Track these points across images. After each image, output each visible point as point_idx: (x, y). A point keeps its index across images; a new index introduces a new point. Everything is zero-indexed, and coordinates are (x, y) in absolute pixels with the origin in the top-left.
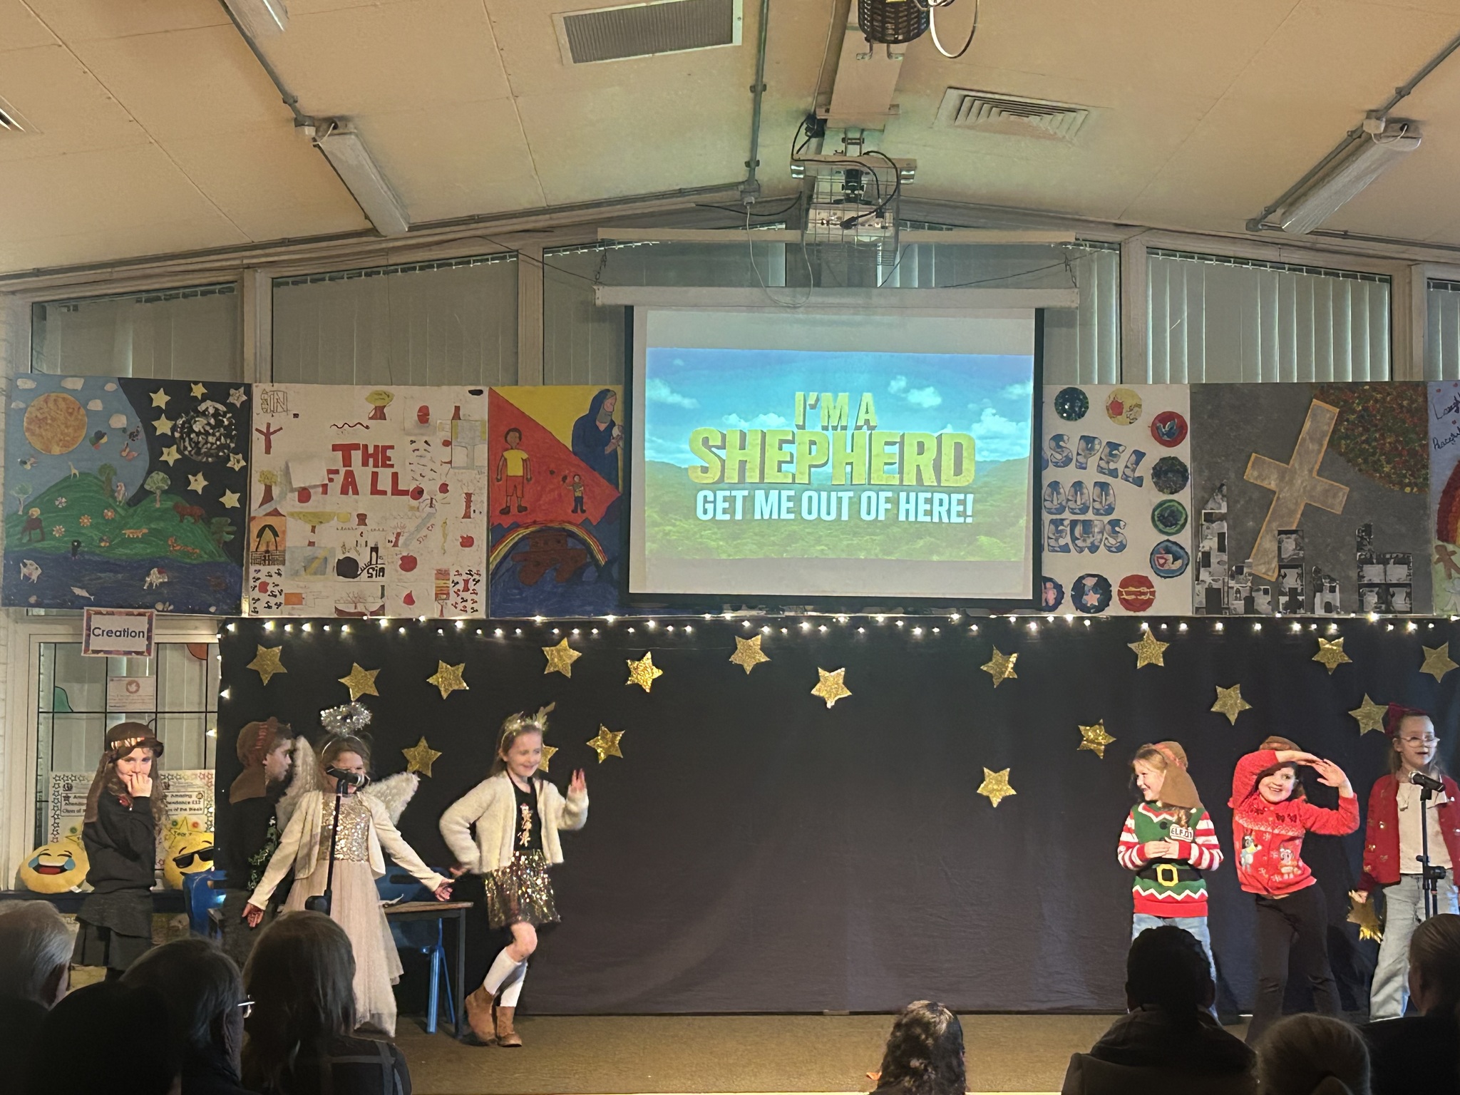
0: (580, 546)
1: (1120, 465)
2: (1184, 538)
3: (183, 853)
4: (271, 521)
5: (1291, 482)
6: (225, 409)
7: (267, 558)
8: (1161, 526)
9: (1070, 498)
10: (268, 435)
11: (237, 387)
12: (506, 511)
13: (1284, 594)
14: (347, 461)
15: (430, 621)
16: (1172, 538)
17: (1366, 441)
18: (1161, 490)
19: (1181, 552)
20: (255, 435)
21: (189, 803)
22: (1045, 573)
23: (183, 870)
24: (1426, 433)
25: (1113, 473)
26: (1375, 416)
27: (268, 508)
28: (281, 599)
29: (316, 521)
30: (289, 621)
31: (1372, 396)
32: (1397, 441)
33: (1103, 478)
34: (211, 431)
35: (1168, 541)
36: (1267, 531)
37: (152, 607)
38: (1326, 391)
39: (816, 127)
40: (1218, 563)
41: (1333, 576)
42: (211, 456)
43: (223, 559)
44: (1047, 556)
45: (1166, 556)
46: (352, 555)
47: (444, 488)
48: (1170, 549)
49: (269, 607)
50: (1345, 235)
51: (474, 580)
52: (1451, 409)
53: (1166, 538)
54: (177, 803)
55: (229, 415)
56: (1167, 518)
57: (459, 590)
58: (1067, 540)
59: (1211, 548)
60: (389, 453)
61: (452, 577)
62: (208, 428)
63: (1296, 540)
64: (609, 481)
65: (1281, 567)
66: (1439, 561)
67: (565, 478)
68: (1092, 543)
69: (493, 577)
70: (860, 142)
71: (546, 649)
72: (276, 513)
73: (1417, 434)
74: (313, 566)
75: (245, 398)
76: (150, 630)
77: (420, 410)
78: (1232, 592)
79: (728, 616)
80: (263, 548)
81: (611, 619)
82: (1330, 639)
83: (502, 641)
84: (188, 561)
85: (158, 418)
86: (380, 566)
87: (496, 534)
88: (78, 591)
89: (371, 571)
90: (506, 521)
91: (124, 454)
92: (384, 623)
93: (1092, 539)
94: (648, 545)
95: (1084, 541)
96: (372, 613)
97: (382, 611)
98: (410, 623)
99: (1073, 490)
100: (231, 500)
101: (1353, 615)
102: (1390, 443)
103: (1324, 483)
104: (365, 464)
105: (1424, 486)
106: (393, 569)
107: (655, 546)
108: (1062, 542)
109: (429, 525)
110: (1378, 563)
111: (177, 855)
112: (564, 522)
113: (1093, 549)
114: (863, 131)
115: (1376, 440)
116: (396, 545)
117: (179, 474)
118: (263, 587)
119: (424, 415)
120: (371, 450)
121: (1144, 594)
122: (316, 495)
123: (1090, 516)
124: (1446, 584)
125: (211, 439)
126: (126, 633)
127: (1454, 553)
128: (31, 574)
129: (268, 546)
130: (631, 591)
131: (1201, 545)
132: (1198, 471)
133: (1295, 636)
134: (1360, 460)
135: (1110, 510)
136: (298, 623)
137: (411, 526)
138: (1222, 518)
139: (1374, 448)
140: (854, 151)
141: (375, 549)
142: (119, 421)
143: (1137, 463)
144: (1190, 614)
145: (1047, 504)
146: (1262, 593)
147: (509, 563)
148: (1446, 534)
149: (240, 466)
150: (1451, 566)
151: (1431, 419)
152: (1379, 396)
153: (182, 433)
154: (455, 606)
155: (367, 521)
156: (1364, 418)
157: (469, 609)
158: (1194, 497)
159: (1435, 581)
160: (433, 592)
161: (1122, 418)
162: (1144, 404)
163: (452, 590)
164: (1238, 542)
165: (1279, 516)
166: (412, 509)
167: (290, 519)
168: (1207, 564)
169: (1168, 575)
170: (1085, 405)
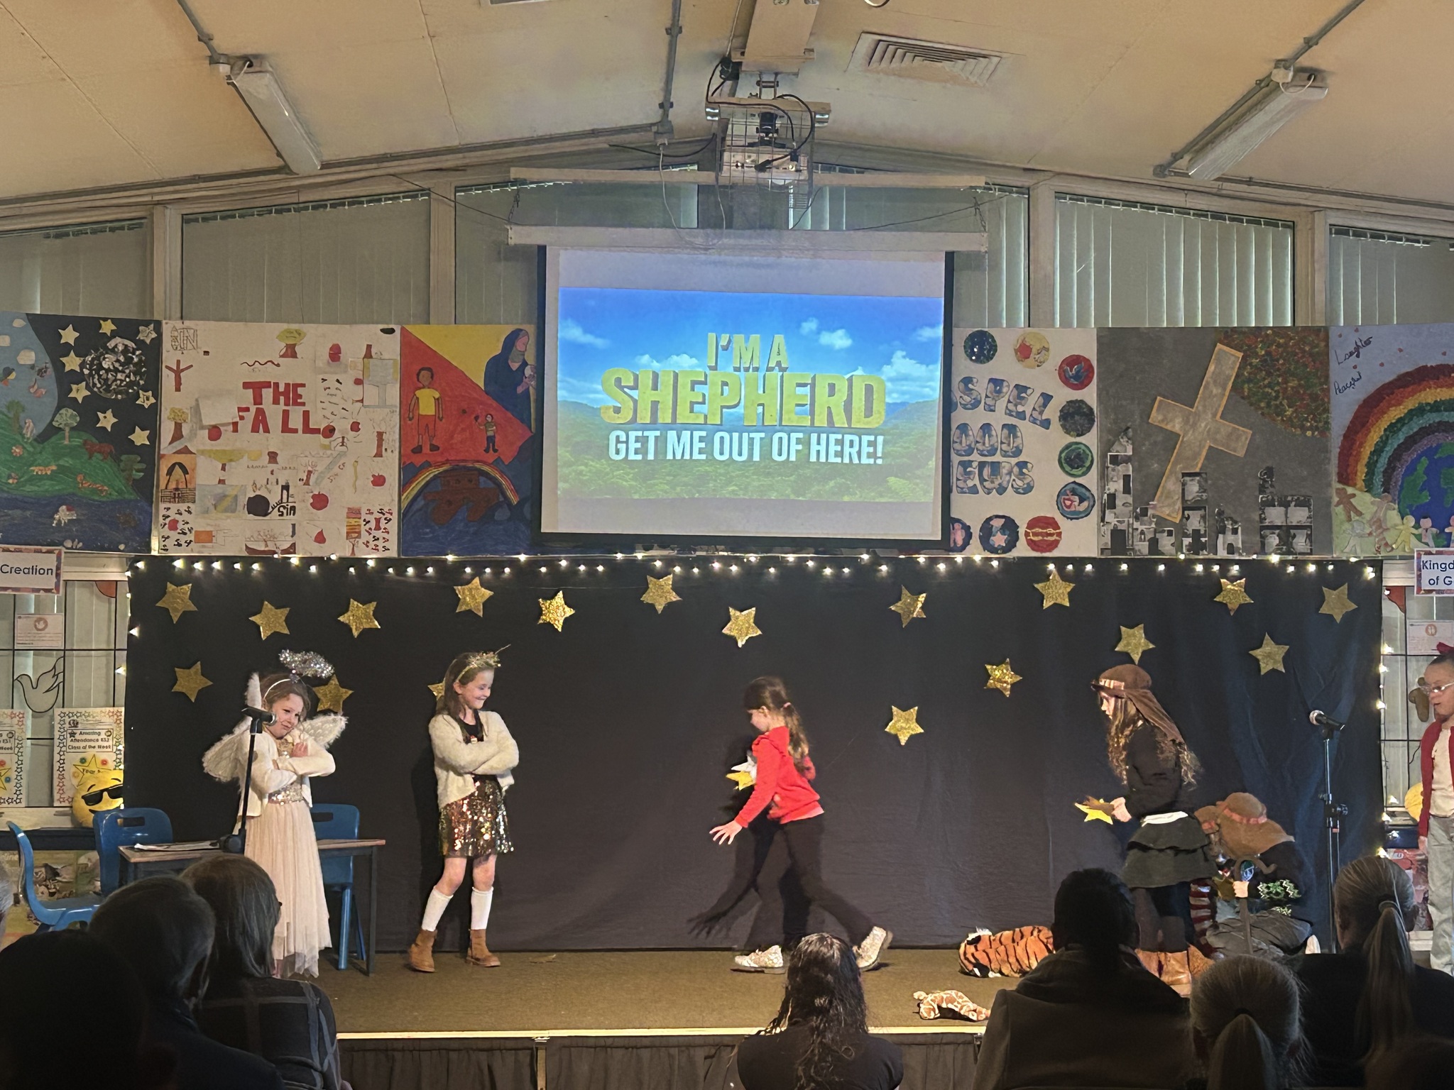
0: (492, 485)
1: (1027, 408)
2: (1090, 480)
3: (91, 791)
4: (181, 458)
5: (1194, 426)
6: (135, 347)
7: (178, 496)
8: (1068, 468)
9: (978, 440)
10: (178, 372)
11: (146, 323)
12: (418, 450)
13: (1187, 536)
14: (258, 400)
15: (341, 559)
16: (1078, 480)
17: (1269, 385)
18: (1068, 432)
19: (1087, 494)
20: (165, 372)
21: (97, 740)
22: (954, 514)
23: (92, 808)
24: (1327, 377)
25: (1021, 416)
26: (1278, 360)
27: (178, 445)
28: (191, 537)
29: (226, 459)
30: (197, 559)
31: (1275, 341)
32: (1301, 386)
33: (1013, 421)
34: (120, 368)
35: (1074, 482)
36: (1171, 473)
37: (61, 544)
38: (1229, 336)
39: (731, 69)
40: (1123, 505)
41: (1235, 518)
42: (120, 392)
43: (132, 497)
44: (955, 496)
45: (1072, 498)
46: (263, 493)
47: (355, 427)
48: (1078, 491)
49: (179, 545)
50: (1250, 182)
51: (385, 519)
52: (1351, 354)
53: (1072, 479)
54: (86, 740)
55: (138, 353)
56: (1073, 460)
57: (370, 529)
58: (975, 481)
59: (1116, 490)
60: (300, 390)
61: (364, 516)
62: (117, 365)
63: (1199, 482)
64: (522, 421)
65: (1184, 509)
66: (1339, 503)
67: (476, 418)
68: (1000, 484)
69: (404, 516)
70: (775, 85)
71: (458, 589)
72: (186, 451)
73: (1319, 378)
74: (223, 503)
75: (154, 335)
76: (58, 568)
77: (331, 349)
78: (1136, 533)
79: (640, 556)
80: (172, 486)
81: (523, 557)
82: (1233, 579)
83: (413, 580)
84: (96, 498)
85: (67, 355)
86: (290, 505)
87: (408, 473)
89: (282, 509)
90: (418, 460)
91: (32, 391)
92: (295, 561)
93: (1000, 481)
94: (561, 485)
95: (992, 482)
96: (285, 551)
97: (292, 549)
98: (319, 561)
99: (981, 433)
100: (140, 437)
101: (1255, 557)
102: (1292, 388)
103: (1227, 427)
104: (276, 402)
105: (1325, 429)
106: (304, 507)
107: (566, 486)
108: (970, 483)
109: (341, 463)
110: (1280, 505)
111: (85, 793)
112: (478, 461)
113: (1001, 490)
114: (776, 74)
115: (1278, 384)
116: (307, 483)
117: (88, 411)
118: (173, 525)
119: (335, 354)
120: (282, 389)
121: (1051, 535)
122: (227, 432)
123: (997, 458)
124: (1347, 526)
125: (119, 376)
126: (33, 570)
127: (1354, 496)
129: (177, 484)
130: (543, 530)
131: (1107, 487)
132: (1105, 414)
133: (1198, 577)
134: (1263, 405)
135: (1018, 452)
136: (209, 560)
137: (322, 464)
138: (1127, 460)
139: (1277, 392)
140: (768, 95)
141: (286, 487)
142: (28, 358)
143: (1045, 405)
144: (1094, 553)
145: (957, 446)
146: (1166, 534)
147: (421, 502)
148: (1346, 477)
149: (149, 403)
150: (1351, 509)
151: (1333, 365)
152: (1281, 341)
153: (90, 369)
154: (367, 544)
155: (279, 459)
156: (1268, 364)
157: (380, 548)
158: (1100, 439)
159: (1335, 522)
160: (344, 530)
161: (1030, 361)
162: (1051, 348)
163: (363, 529)
164: (1143, 484)
165: (1183, 459)
166: (324, 447)
167: (200, 457)
168: (1113, 506)
169: (1074, 516)
170: (994, 348)
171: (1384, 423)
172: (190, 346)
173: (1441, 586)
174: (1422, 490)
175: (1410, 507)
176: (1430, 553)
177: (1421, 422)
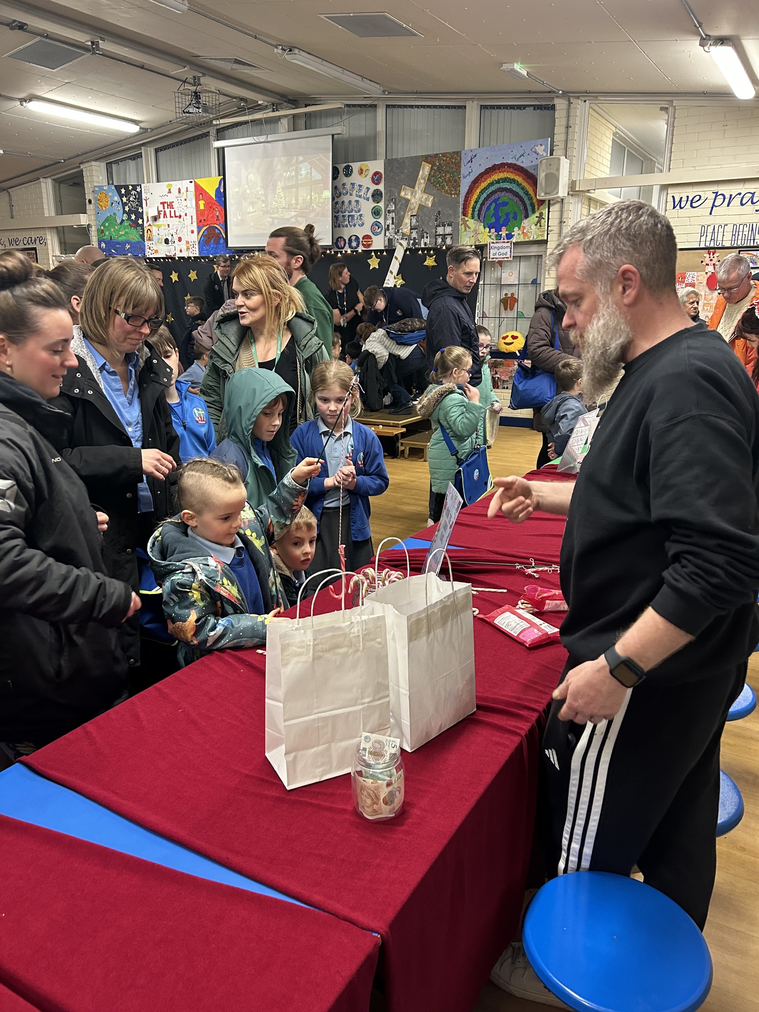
0: (220, 232)
1: (362, 193)
2: (381, 220)
4: (149, 227)
5: (415, 197)
6: (136, 193)
7: (150, 239)
8: (374, 216)
9: (348, 207)
10: (146, 200)
11: (139, 185)
12: (201, 221)
13: (411, 240)
14: (164, 208)
15: (187, 257)
16: (378, 220)
17: (440, 178)
20: (143, 200)
24: (460, 172)
25: (360, 196)
26: (443, 167)
27: (148, 223)
28: (153, 252)
29: (159, 227)
31: (442, 159)
32: (450, 176)
33: (358, 199)
36: (407, 216)
38: (426, 158)
40: (392, 229)
41: (427, 232)
42: (135, 208)
43: (140, 240)
45: (375, 227)
46: (167, 237)
47: (186, 215)
48: (377, 224)
49: (152, 254)
51: (195, 243)
52: (469, 161)
53: (376, 220)
55: (137, 195)
56: (376, 212)
57: (192, 247)
58: (347, 223)
59: (389, 223)
60: (173, 204)
61: (190, 243)
62: (133, 199)
63: (416, 218)
65: (411, 229)
66: (462, 224)
67: (214, 209)
69: (199, 242)
72: (149, 225)
73: (457, 173)
74: (159, 241)
75: (140, 189)
77: (179, 189)
78: (396, 240)
80: (148, 236)
82: (432, 256)
83: (203, 263)
84: (133, 241)
85: (123, 197)
86: (174, 241)
87: (199, 228)
88: (113, 251)
89: (172, 242)
90: (201, 224)
91: (118, 209)
92: (177, 258)
93: (354, 222)
95: (352, 222)
96: (174, 255)
99: (348, 204)
100: (140, 222)
102: (448, 178)
103: (425, 196)
104: (168, 208)
105: (458, 195)
106: (177, 241)
107: (230, 231)
108: (346, 223)
109: (183, 227)
110: (442, 226)
112: (215, 224)
113: (355, 225)
115: (443, 176)
116: (177, 233)
117: (129, 214)
118: (150, 248)
119: (179, 191)
120: (169, 203)
122: (157, 219)
123: (353, 213)
124: (465, 233)
125: (134, 203)
127: (468, 220)
128: (103, 246)
130: (230, 246)
131: (386, 222)
132: (386, 194)
133: (420, 255)
134: (437, 185)
135: (359, 211)
136: (160, 258)
137: (179, 227)
138: (393, 211)
139: (443, 180)
141: (172, 235)
142: (116, 199)
143: (367, 192)
144: (383, 248)
145: (342, 210)
146: (405, 239)
147: (202, 239)
148: (465, 214)
149: (141, 211)
150: (467, 226)
151: (463, 167)
152: (445, 158)
153: (128, 201)
154: (191, 252)
155: (170, 226)
156: (440, 168)
157: (195, 254)
158: (384, 204)
159: (461, 232)
160: (186, 248)
161: (363, 175)
162: (370, 169)
163: (190, 247)
164: (398, 220)
165: (411, 209)
166: (180, 222)
167: (153, 227)
168: (388, 230)
169: (376, 234)
170: (352, 171)
171: (478, 191)
172: (148, 192)
173: (497, 256)
174: (492, 217)
175: (487, 224)
176: (493, 243)
177: (492, 188)
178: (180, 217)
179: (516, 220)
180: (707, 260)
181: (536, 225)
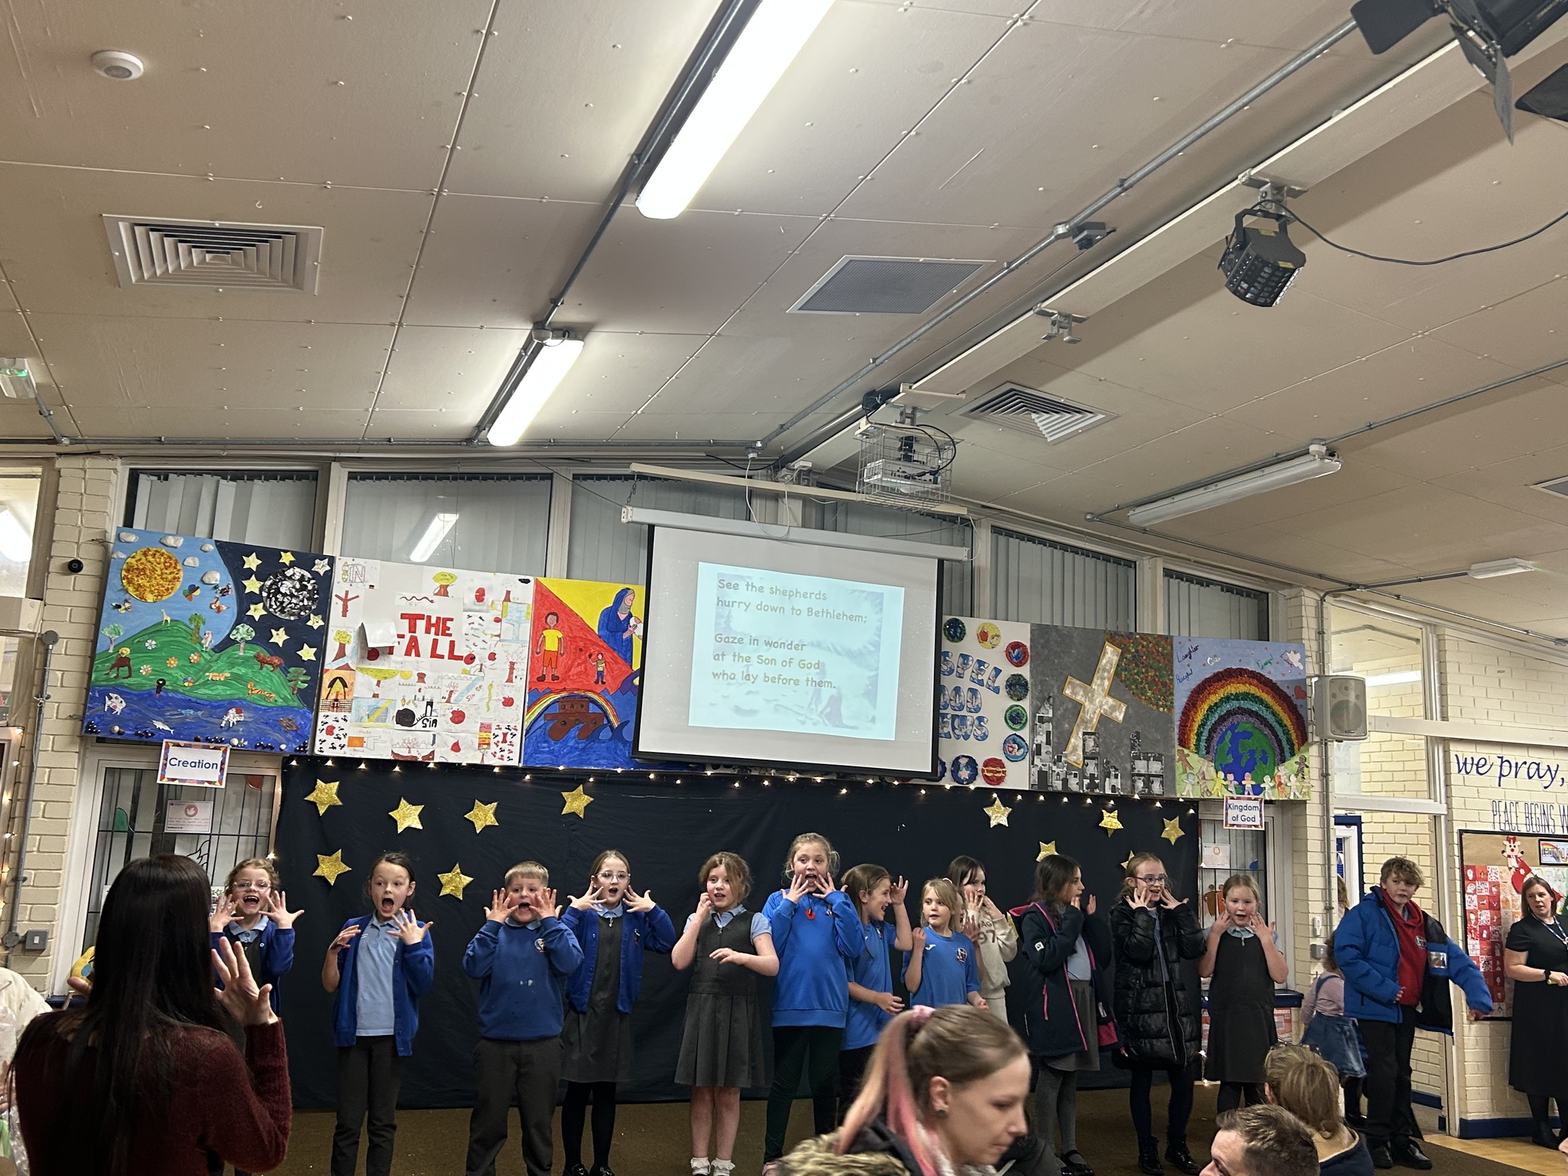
0: (599, 711)
2: (1025, 733)
4: (344, 675)
5: (1091, 701)
6: (310, 576)
7: (336, 705)
8: (1011, 724)
9: (952, 699)
10: (345, 601)
11: (323, 558)
12: (542, 679)
13: (1086, 777)
14: (412, 629)
15: (471, 765)
16: (1017, 733)
17: (1137, 674)
18: (1011, 697)
20: (334, 600)
22: (939, 754)
24: (1172, 671)
25: (981, 683)
26: (1142, 657)
27: (341, 662)
28: (344, 741)
29: (381, 677)
32: (1156, 675)
33: (976, 687)
34: (296, 594)
36: (1077, 732)
37: (228, 741)
38: (1112, 637)
40: (1046, 753)
42: (293, 614)
43: (296, 704)
44: (943, 741)
45: (1014, 745)
46: (411, 707)
47: (492, 657)
48: (1015, 740)
49: (334, 747)
51: (511, 734)
52: (1186, 656)
55: (312, 581)
56: (1014, 718)
57: (498, 742)
58: (949, 730)
59: (1041, 742)
60: (449, 624)
61: (493, 731)
62: (293, 590)
63: (1094, 739)
65: (1085, 758)
66: (1180, 760)
68: (965, 733)
69: (527, 732)
71: (565, 793)
72: (347, 668)
73: (1167, 671)
74: (375, 714)
75: (328, 568)
76: (222, 763)
77: (477, 592)
78: (1054, 774)
79: (709, 772)
80: (333, 697)
82: (1110, 811)
83: (529, 786)
84: (264, 704)
85: (249, 578)
86: (433, 718)
87: (534, 696)
89: (425, 721)
91: (214, 607)
92: (432, 765)
93: (966, 730)
95: (960, 731)
96: (423, 757)
97: (431, 755)
99: (954, 693)
100: (307, 653)
102: (1151, 676)
103: (1111, 701)
104: (428, 631)
105: (1170, 708)
106: (444, 722)
108: (945, 730)
109: (477, 686)
110: (1144, 759)
113: (966, 737)
114: (914, 409)
115: (1143, 673)
116: (448, 701)
117: (263, 628)
118: (330, 731)
119: (480, 596)
120: (433, 621)
121: (999, 772)
122: (385, 654)
123: (964, 712)
124: (1184, 776)
125: (294, 601)
127: (1188, 755)
128: (116, 707)
129: (337, 696)
130: (640, 750)
131: (1036, 739)
132: (1035, 685)
133: (1088, 808)
134: (1133, 687)
135: (978, 709)
136: (357, 762)
137: (462, 685)
138: (1049, 720)
139: (1142, 679)
141: (430, 704)
142: (213, 578)
143: (996, 676)
144: (1025, 788)
145: (941, 702)
146: (1073, 776)
147: (541, 722)
148: (1183, 742)
149: (318, 625)
150: (1186, 764)
151: (1176, 662)
152: (1145, 643)
153: (269, 593)
154: (494, 754)
155: (425, 679)
156: (1136, 657)
157: (506, 759)
158: (1032, 704)
159: (1177, 774)
160: (477, 742)
161: (987, 643)
162: (1001, 635)
163: (493, 741)
164: (1058, 738)
165: (1085, 722)
166: (465, 672)
167: (359, 674)
168: (1039, 753)
169: (1014, 759)
170: (963, 632)
171: (1206, 706)
172: (358, 580)
173: (1239, 822)
174: (1227, 754)
175: (1221, 765)
176: (1232, 798)
177: (1228, 707)
178: (470, 659)
179: (1265, 764)
180: (1508, 852)
181: (1296, 775)
